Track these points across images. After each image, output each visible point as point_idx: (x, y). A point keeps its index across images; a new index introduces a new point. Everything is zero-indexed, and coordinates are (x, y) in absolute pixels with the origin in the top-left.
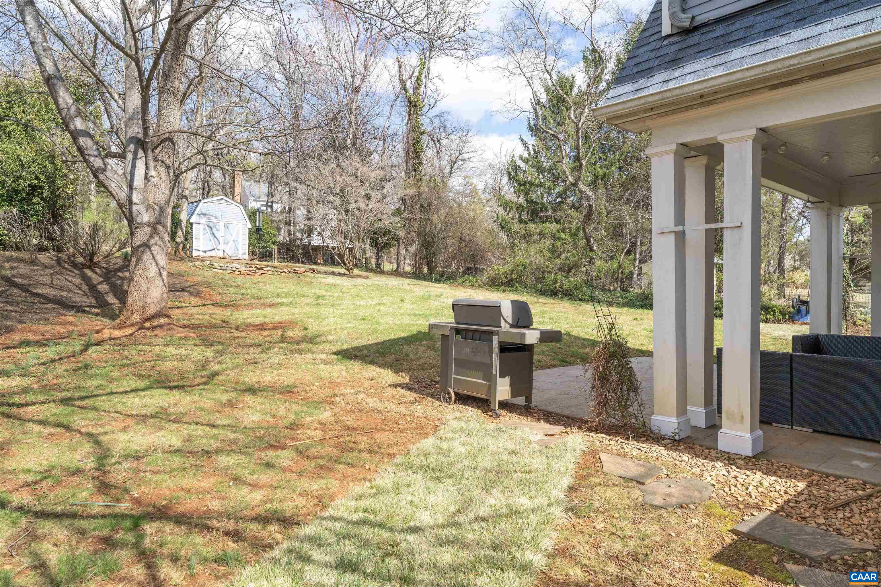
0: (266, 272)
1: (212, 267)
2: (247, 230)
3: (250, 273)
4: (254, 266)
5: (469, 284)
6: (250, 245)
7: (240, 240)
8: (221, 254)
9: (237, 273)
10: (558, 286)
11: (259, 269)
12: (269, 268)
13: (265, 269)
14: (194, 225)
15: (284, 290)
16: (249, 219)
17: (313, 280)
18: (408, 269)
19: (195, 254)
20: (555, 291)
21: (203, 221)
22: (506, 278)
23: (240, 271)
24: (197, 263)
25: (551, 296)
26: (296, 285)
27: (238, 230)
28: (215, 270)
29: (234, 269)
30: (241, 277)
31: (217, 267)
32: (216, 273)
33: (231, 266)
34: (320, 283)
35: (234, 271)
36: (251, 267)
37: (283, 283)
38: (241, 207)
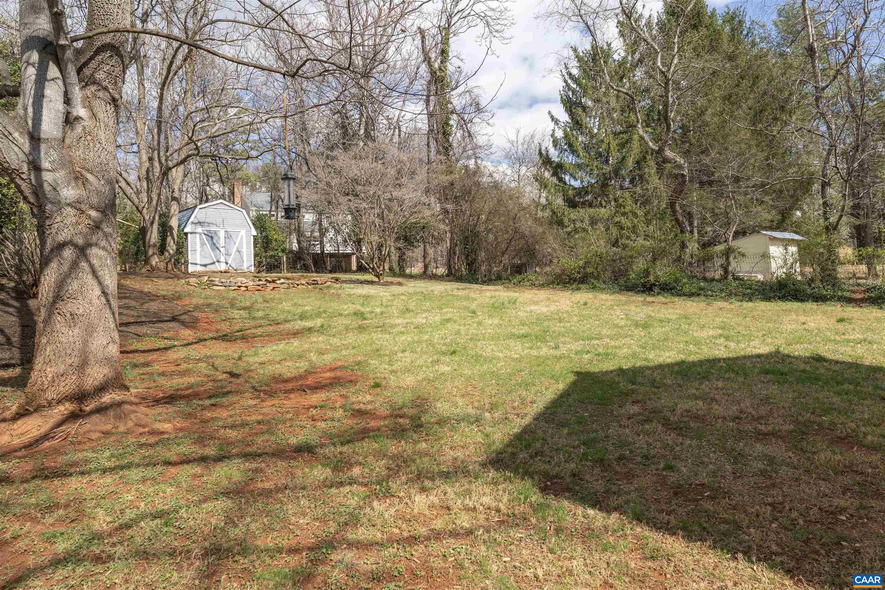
0: (279, 286)
1: (211, 283)
2: (252, 238)
3: (259, 288)
4: (264, 280)
5: (528, 284)
6: (256, 255)
7: (244, 250)
8: (223, 267)
9: (243, 289)
10: (651, 278)
11: (270, 282)
12: (282, 281)
13: (278, 282)
14: (189, 235)
15: (306, 308)
16: (254, 224)
17: (340, 291)
18: (442, 271)
19: (191, 269)
20: (648, 286)
21: (199, 229)
22: (579, 273)
23: (246, 287)
24: (193, 280)
25: (643, 292)
26: (320, 299)
27: (242, 239)
28: (215, 288)
29: (240, 284)
30: (248, 294)
31: (217, 283)
32: (218, 291)
33: (234, 281)
34: (350, 295)
35: (239, 287)
36: (260, 280)
37: (303, 298)
38: (244, 211)
